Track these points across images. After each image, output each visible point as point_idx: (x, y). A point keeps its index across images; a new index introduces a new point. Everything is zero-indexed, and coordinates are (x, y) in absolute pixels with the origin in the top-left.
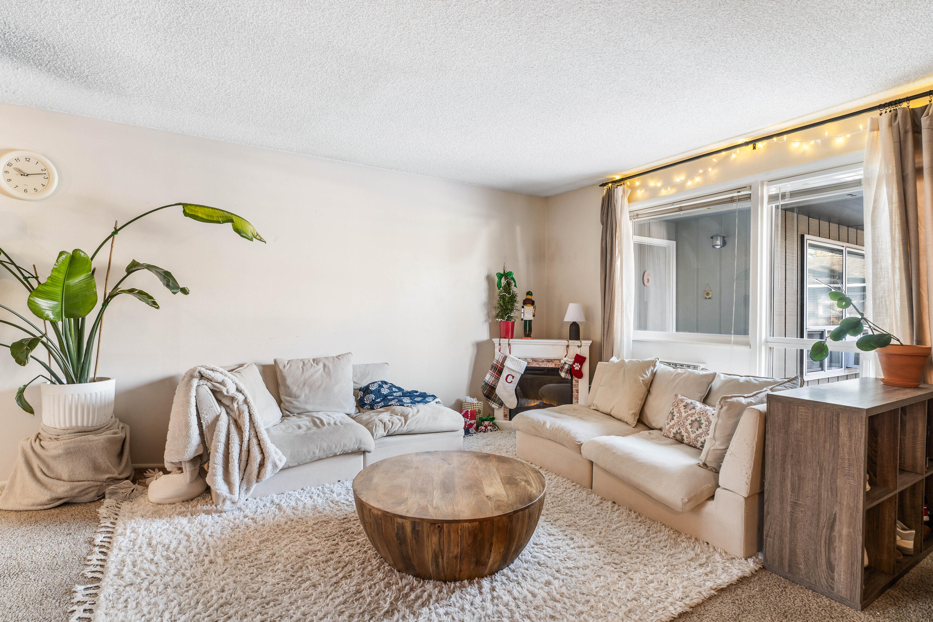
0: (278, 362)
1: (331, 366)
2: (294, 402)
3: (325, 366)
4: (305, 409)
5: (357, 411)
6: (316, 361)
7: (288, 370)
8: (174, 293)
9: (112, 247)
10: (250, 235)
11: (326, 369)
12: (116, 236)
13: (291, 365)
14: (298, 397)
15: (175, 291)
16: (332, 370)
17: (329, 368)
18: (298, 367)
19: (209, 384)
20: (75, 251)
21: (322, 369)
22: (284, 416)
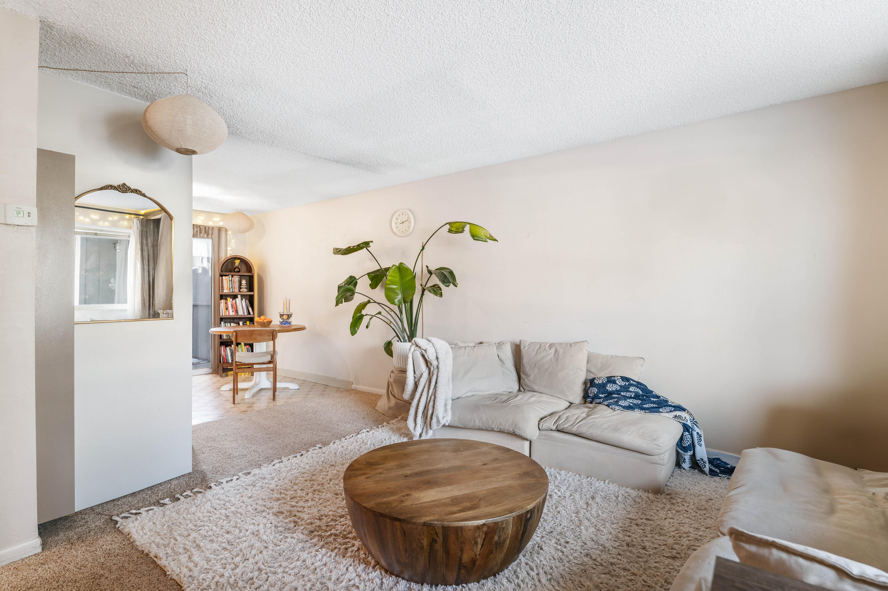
0: (522, 343)
1: (561, 352)
2: (526, 380)
3: (556, 351)
4: (532, 388)
5: (583, 402)
6: (551, 346)
7: (526, 351)
8: (448, 286)
9: (422, 258)
10: (484, 237)
11: (556, 354)
12: (424, 251)
13: (529, 347)
14: (529, 376)
15: (447, 284)
16: (560, 356)
17: (558, 354)
18: (534, 349)
19: (420, 350)
20: (401, 264)
21: (553, 354)
22: (519, 390)
